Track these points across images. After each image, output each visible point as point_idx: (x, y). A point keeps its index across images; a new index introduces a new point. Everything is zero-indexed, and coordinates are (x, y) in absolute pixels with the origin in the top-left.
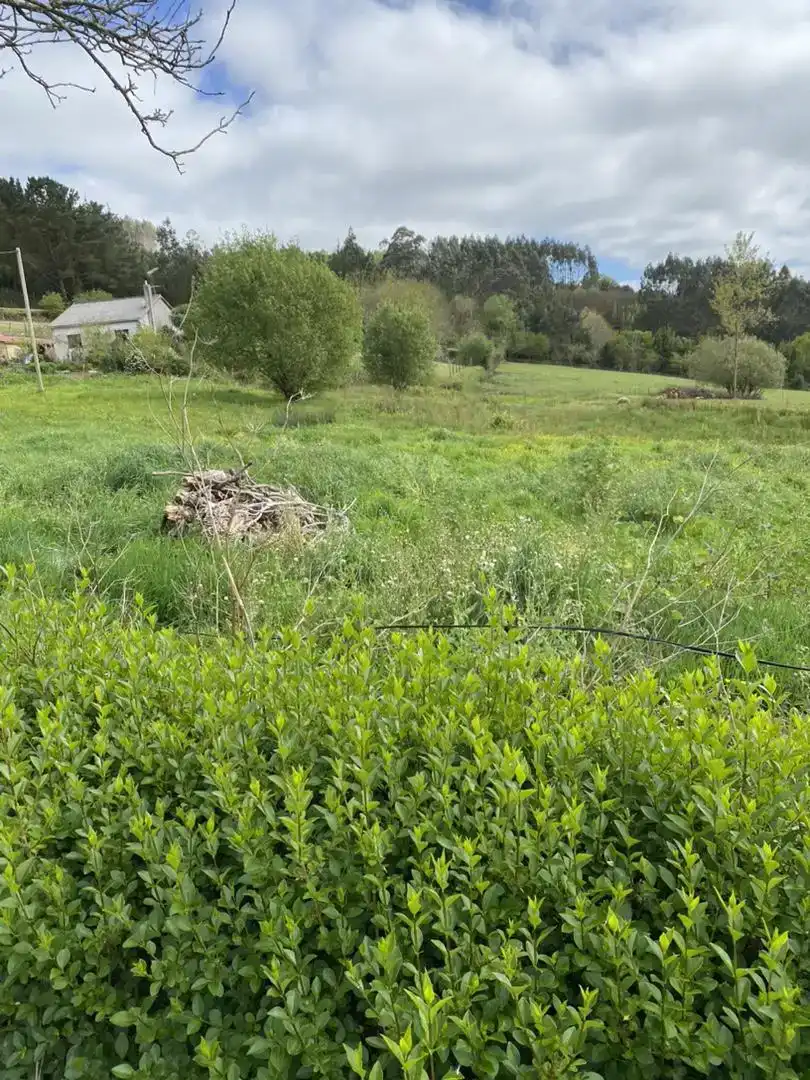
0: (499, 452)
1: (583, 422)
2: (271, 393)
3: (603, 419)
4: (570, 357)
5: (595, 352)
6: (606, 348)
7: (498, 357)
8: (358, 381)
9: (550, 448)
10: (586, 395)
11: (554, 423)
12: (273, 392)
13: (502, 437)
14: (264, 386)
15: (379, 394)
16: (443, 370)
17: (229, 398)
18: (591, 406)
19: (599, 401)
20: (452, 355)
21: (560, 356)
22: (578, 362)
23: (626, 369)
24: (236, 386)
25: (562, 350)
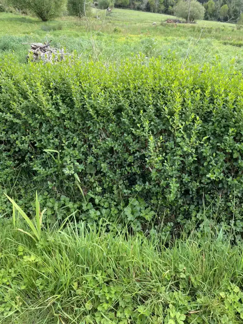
0: (118, 40)
1: (142, 30)
2: (36, 19)
3: (148, 30)
4: (136, 7)
5: (144, 5)
6: (148, 3)
7: (112, 6)
8: (64, 15)
9: (134, 39)
10: (142, 21)
11: (134, 31)
12: (37, 18)
13: (117, 35)
14: (33, 16)
15: (73, 19)
16: (94, 10)
17: (23, 20)
18: (145, 25)
19: (146, 24)
20: (96, 5)
21: (132, 6)
22: (139, 9)
23: (154, 12)
24: (23, 16)
25: (133, 4)
